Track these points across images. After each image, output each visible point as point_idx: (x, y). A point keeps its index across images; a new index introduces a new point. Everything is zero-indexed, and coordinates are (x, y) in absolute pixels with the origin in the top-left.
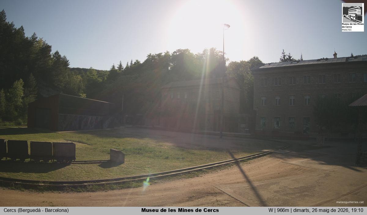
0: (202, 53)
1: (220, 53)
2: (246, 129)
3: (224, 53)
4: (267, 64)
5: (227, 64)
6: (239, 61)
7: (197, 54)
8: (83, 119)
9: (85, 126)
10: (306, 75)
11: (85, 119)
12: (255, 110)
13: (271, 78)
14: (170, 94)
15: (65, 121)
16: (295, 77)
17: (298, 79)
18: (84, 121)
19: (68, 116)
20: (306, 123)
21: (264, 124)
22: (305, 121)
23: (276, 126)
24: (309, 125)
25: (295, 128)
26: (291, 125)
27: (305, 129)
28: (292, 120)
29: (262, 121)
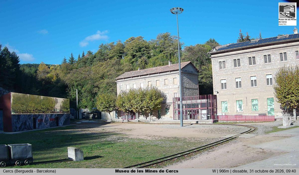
0: (156, 39)
7: (151, 41)
8: (38, 117)
9: (40, 124)
10: (267, 54)
11: (40, 117)
12: (215, 94)
13: (230, 60)
14: (125, 84)
15: (19, 121)
16: (254, 57)
17: (258, 59)
18: (39, 120)
19: (22, 115)
20: (270, 104)
21: (226, 109)
22: (269, 101)
23: (238, 109)
24: (273, 105)
25: (259, 109)
26: (254, 107)
27: (269, 110)
28: (255, 102)
29: (224, 105)
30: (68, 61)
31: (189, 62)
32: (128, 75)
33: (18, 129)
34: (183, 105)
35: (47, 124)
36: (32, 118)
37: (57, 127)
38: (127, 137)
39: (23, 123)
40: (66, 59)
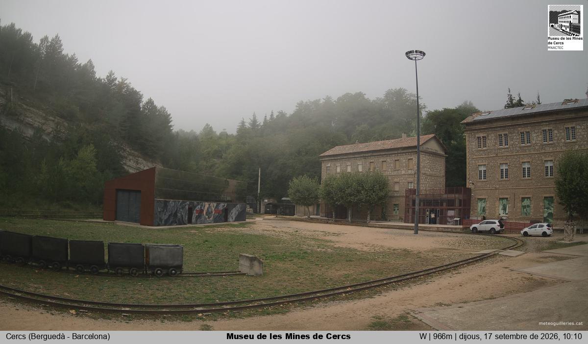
0: (383, 98)
1: (412, 98)
2: (455, 219)
3: (418, 97)
4: (485, 112)
5: (424, 114)
6: (440, 109)
7: (376, 99)
8: (195, 207)
9: (199, 217)
10: (547, 128)
11: (199, 206)
12: (470, 187)
13: (493, 135)
14: (335, 165)
15: (165, 211)
16: (529, 132)
17: (534, 135)
18: (196, 210)
19: (171, 202)
20: (547, 206)
21: (484, 210)
22: (547, 202)
23: (501, 212)
24: (552, 208)
25: (531, 214)
26: (525, 210)
27: (546, 215)
28: (526, 202)
29: (480, 205)
30: (247, 125)
31: (433, 135)
32: (339, 150)
33: (163, 222)
34: (420, 201)
35: (209, 218)
36: (187, 207)
37: (225, 223)
38: (332, 244)
39: (172, 214)
40: (245, 121)
